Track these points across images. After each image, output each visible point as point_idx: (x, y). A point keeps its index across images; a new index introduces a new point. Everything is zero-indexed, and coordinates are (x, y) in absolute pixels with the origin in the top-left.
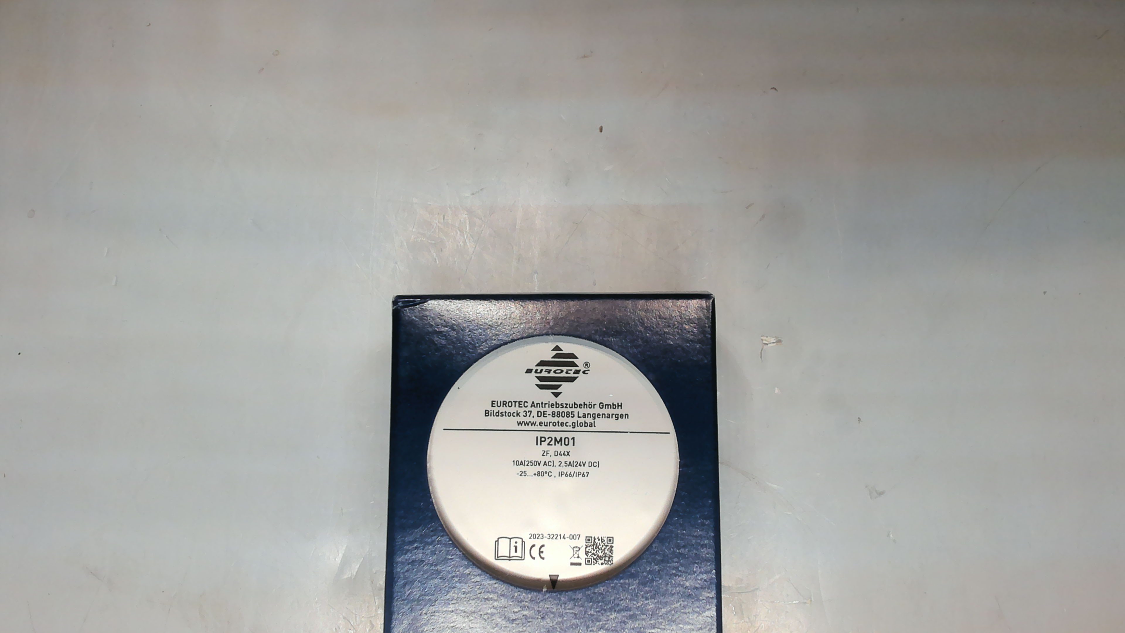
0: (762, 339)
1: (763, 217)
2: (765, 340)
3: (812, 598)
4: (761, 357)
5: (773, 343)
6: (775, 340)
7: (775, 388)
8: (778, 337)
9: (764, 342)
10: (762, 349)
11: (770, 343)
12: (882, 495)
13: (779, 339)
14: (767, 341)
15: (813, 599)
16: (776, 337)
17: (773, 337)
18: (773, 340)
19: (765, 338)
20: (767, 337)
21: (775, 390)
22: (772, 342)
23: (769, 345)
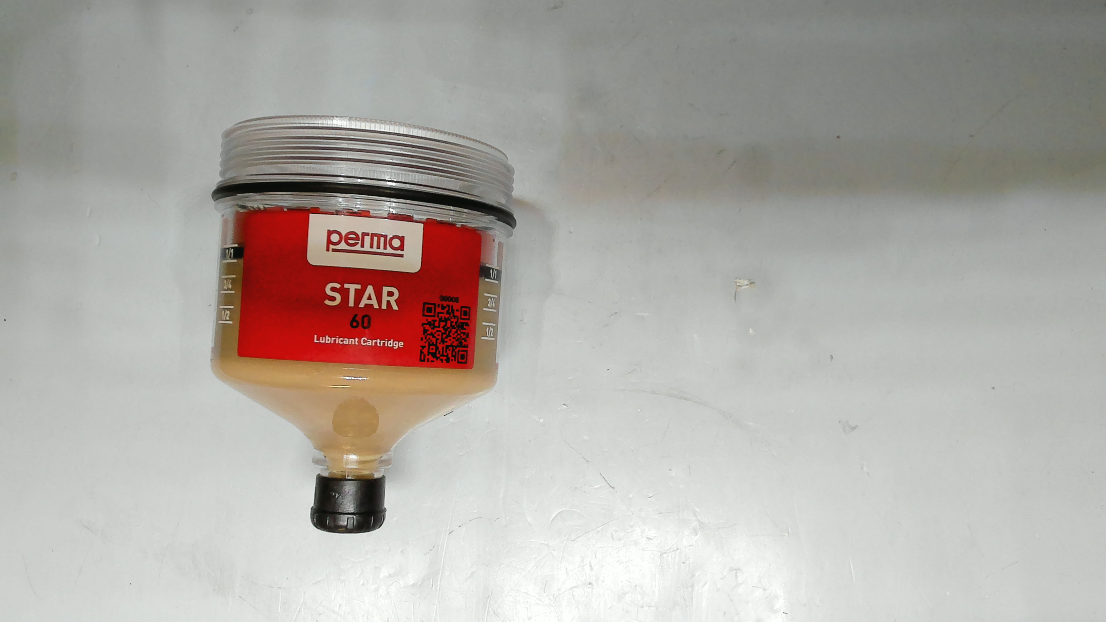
0: (736, 282)
1: (735, 162)
2: (739, 283)
3: (790, 530)
4: (735, 300)
5: (747, 285)
6: (747, 282)
7: (749, 328)
8: (752, 280)
9: (738, 284)
10: (736, 292)
11: (744, 285)
12: (856, 429)
13: (752, 281)
14: (742, 283)
15: (790, 532)
16: (749, 280)
17: (746, 280)
18: (746, 282)
19: (739, 281)
20: (740, 279)
21: (749, 331)
22: (745, 284)
23: (743, 287)
